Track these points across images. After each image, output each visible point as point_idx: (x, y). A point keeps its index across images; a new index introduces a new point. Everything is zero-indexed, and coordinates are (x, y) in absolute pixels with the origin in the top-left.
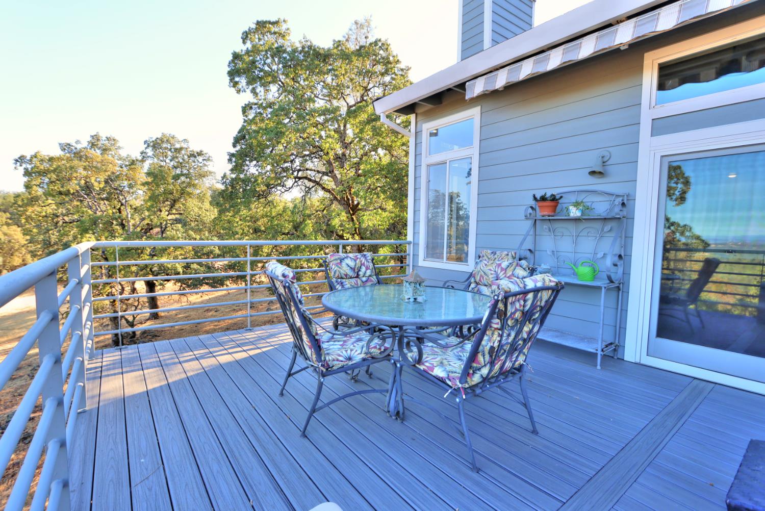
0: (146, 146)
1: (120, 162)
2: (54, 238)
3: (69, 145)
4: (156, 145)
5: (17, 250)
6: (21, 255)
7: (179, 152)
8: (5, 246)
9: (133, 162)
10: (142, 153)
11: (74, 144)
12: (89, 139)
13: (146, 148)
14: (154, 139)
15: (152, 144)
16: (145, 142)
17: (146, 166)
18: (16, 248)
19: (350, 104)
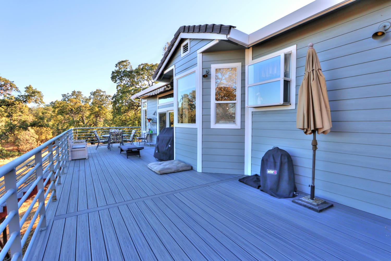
0: (91, 94)
1: (82, 99)
2: (60, 128)
3: (65, 95)
4: (94, 94)
5: (43, 133)
6: (45, 135)
7: (102, 97)
8: (39, 131)
9: (87, 99)
10: (89, 97)
11: (67, 95)
12: (72, 93)
13: (91, 95)
14: (93, 92)
15: (93, 94)
16: (91, 93)
17: (92, 101)
18: (43, 132)
19: (153, 82)
